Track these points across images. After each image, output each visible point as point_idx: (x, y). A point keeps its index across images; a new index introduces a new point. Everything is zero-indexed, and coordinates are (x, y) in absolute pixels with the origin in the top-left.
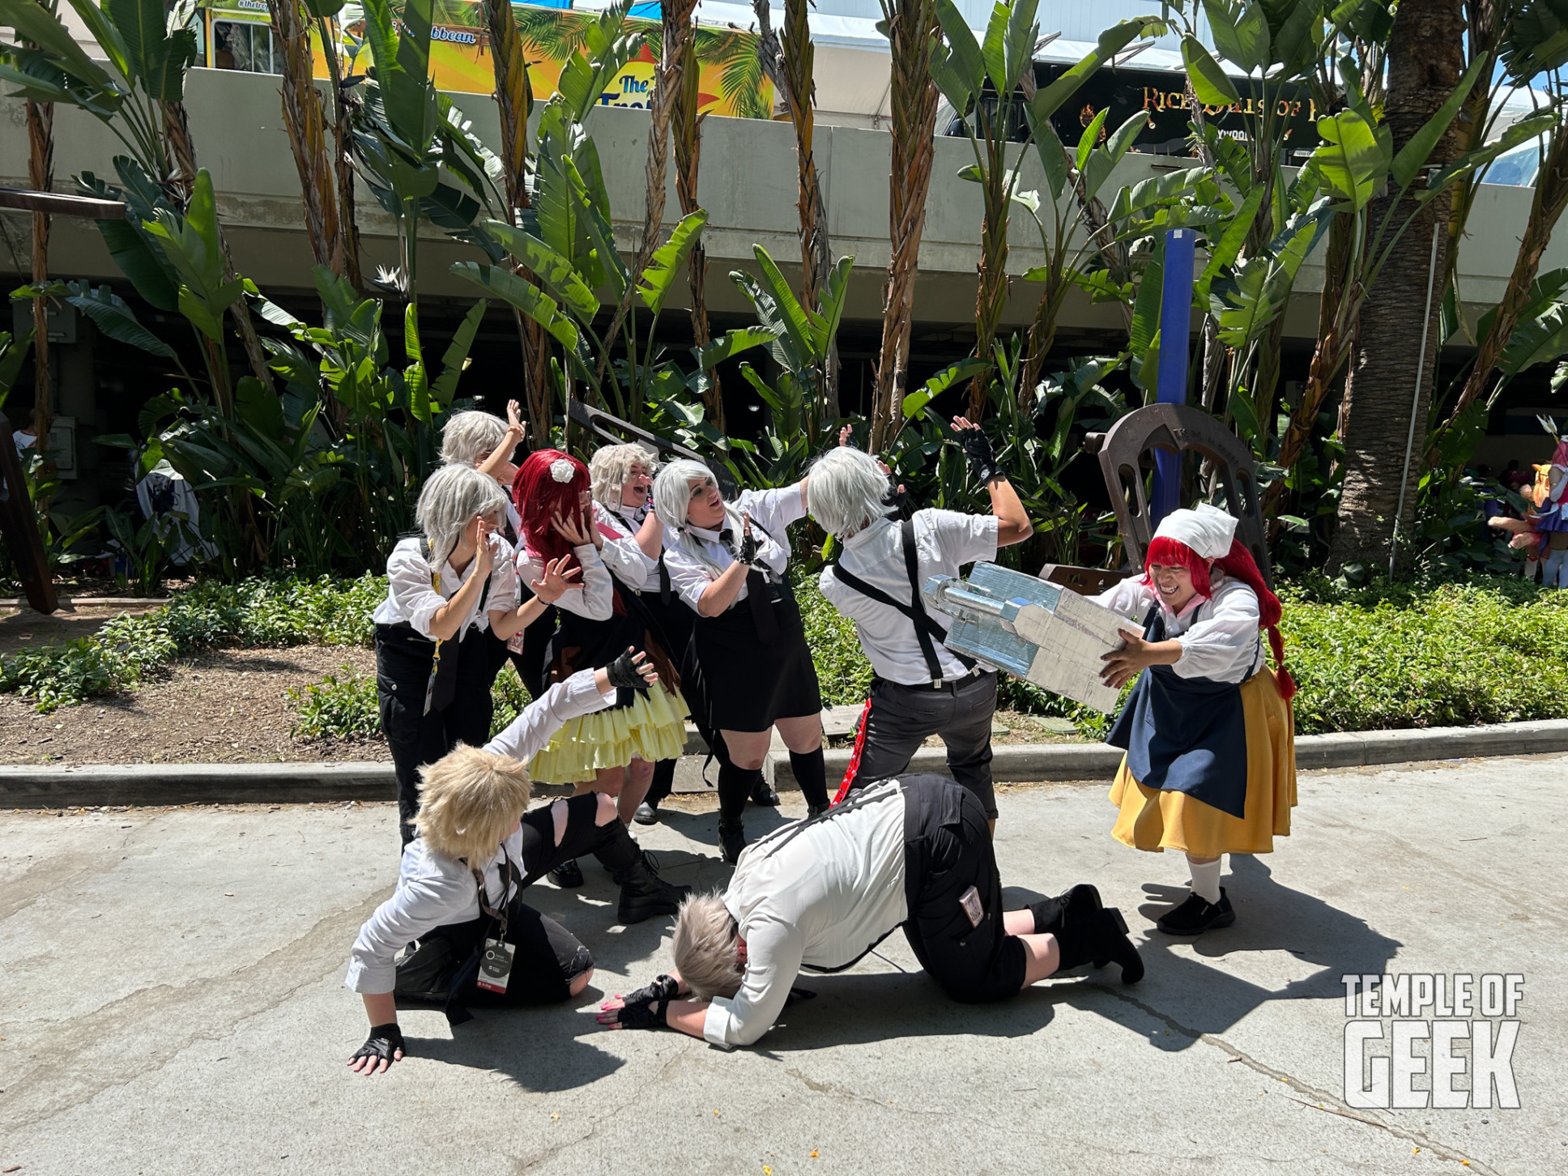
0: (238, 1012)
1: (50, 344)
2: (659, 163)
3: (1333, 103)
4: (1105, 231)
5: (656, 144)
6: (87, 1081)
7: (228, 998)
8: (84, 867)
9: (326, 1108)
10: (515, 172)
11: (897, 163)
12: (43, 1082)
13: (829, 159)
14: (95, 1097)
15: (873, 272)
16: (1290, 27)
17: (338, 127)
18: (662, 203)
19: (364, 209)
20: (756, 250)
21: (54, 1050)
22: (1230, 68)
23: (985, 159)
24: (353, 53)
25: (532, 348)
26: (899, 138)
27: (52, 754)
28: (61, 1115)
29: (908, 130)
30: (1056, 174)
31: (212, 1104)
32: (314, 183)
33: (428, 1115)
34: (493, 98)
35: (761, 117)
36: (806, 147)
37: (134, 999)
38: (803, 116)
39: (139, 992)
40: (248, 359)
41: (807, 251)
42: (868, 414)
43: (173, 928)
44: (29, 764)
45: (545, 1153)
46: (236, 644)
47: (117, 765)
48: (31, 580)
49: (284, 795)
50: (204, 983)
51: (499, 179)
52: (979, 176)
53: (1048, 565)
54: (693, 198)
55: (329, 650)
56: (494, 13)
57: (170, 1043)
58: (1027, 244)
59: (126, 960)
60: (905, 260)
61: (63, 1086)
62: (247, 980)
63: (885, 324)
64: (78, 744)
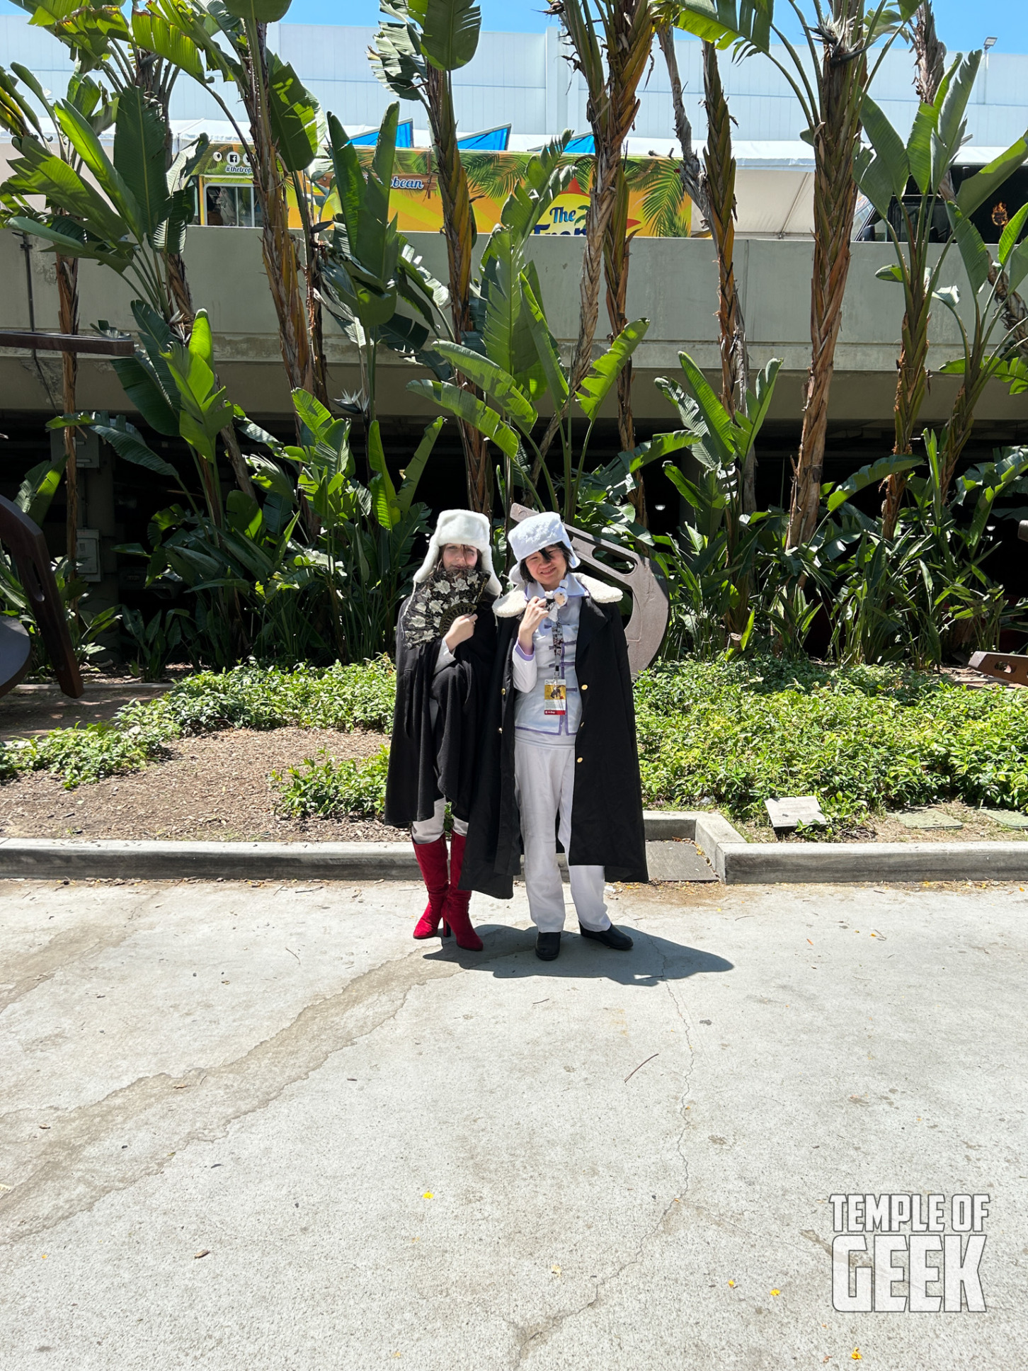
0: (230, 1110)
1: (77, 468)
2: (593, 280)
4: (1024, 324)
5: (589, 262)
6: (88, 1184)
7: (221, 1092)
8: (98, 940)
9: (316, 1237)
10: (460, 299)
11: (819, 266)
12: (49, 1183)
13: (746, 271)
14: (96, 1203)
15: (787, 374)
17: (310, 268)
18: (595, 317)
19: (330, 341)
20: (682, 357)
21: (60, 1144)
23: (906, 256)
24: (321, 203)
25: (475, 460)
26: (822, 242)
27: (75, 828)
28: (63, 1224)
29: (831, 234)
30: (978, 270)
31: (207, 1222)
32: (289, 318)
33: (420, 1256)
34: (441, 232)
35: (679, 236)
36: (726, 260)
37: (136, 1088)
38: (725, 230)
39: (140, 1080)
41: (728, 356)
42: (787, 507)
43: (172, 1009)
44: (54, 837)
45: (548, 1323)
46: (226, 726)
47: (127, 842)
48: (62, 669)
49: (269, 872)
50: (199, 1074)
51: (446, 306)
52: (899, 275)
53: (977, 653)
54: (622, 312)
55: (306, 733)
56: (443, 155)
57: (168, 1143)
58: (940, 341)
59: (130, 1044)
60: (823, 359)
61: (67, 1189)
62: (238, 1073)
63: (805, 423)
64: (95, 819)
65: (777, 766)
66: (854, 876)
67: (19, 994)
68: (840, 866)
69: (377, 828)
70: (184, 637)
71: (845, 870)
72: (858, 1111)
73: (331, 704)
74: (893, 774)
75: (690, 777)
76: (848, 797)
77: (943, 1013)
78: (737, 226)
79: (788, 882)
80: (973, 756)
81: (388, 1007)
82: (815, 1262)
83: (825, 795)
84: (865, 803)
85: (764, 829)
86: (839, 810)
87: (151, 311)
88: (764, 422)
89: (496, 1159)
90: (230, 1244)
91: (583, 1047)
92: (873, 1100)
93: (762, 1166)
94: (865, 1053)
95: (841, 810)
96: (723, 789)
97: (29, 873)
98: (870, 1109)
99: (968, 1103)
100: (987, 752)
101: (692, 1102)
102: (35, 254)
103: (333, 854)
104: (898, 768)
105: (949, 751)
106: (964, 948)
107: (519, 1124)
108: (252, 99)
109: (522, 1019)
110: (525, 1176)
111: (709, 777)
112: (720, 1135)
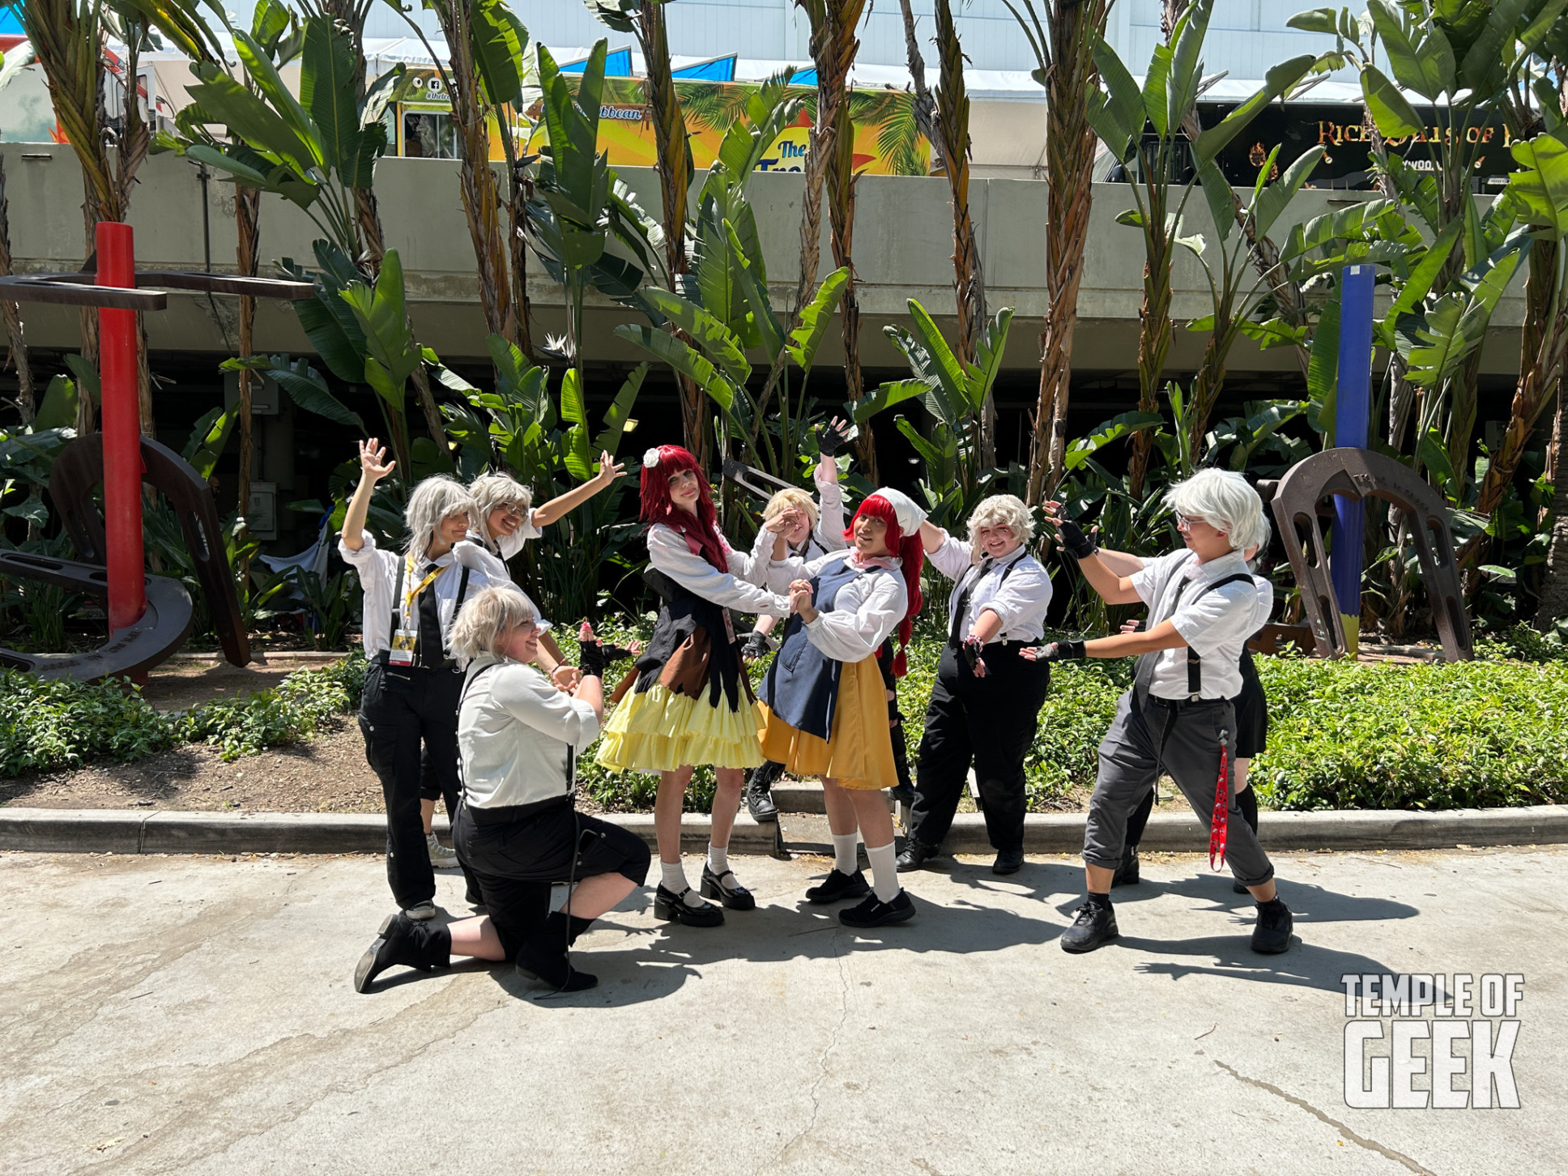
0: (372, 1066)
1: (254, 416)
2: (813, 224)
3: (1529, 128)
4: (1277, 271)
5: (810, 205)
6: (225, 1130)
7: (365, 1050)
8: (249, 912)
9: (445, 1171)
10: (675, 239)
11: (1054, 213)
12: (185, 1129)
13: (986, 212)
14: (231, 1147)
15: (1031, 321)
16: (1478, 51)
17: (513, 205)
18: (817, 263)
19: (536, 281)
20: (911, 305)
21: (198, 1096)
22: (1413, 98)
23: (1146, 203)
25: (690, 409)
26: (1056, 187)
27: (232, 801)
28: (197, 1163)
29: (1065, 178)
30: (1225, 214)
31: (339, 1160)
32: (488, 258)
34: (655, 169)
35: (918, 174)
36: (961, 201)
37: (279, 1047)
38: (959, 170)
39: (283, 1040)
40: (427, 425)
41: (963, 303)
42: (1026, 463)
43: (321, 977)
44: (209, 810)
47: (287, 814)
48: (228, 635)
50: (345, 1034)
51: (660, 246)
52: (1139, 221)
54: (849, 256)
56: (656, 89)
57: (307, 1094)
58: (1193, 287)
59: (276, 1007)
60: (1063, 308)
61: (203, 1134)
62: (384, 1033)
63: (1043, 374)
64: (255, 792)
66: (1052, 847)
67: (164, 964)
68: (1037, 837)
71: (1043, 843)
72: (997, 1060)
76: (1052, 767)
78: (972, 166)
84: (1069, 772)
86: (1041, 780)
87: (338, 248)
88: (1002, 374)
89: (631, 1104)
91: (737, 1006)
92: (1013, 1051)
93: (889, 1107)
94: (1018, 1010)
95: (1045, 780)
98: (1008, 1058)
99: (1105, 1052)
101: (835, 1054)
102: (214, 185)
107: (660, 1074)
108: (452, 29)
110: (657, 1118)
112: (855, 1082)
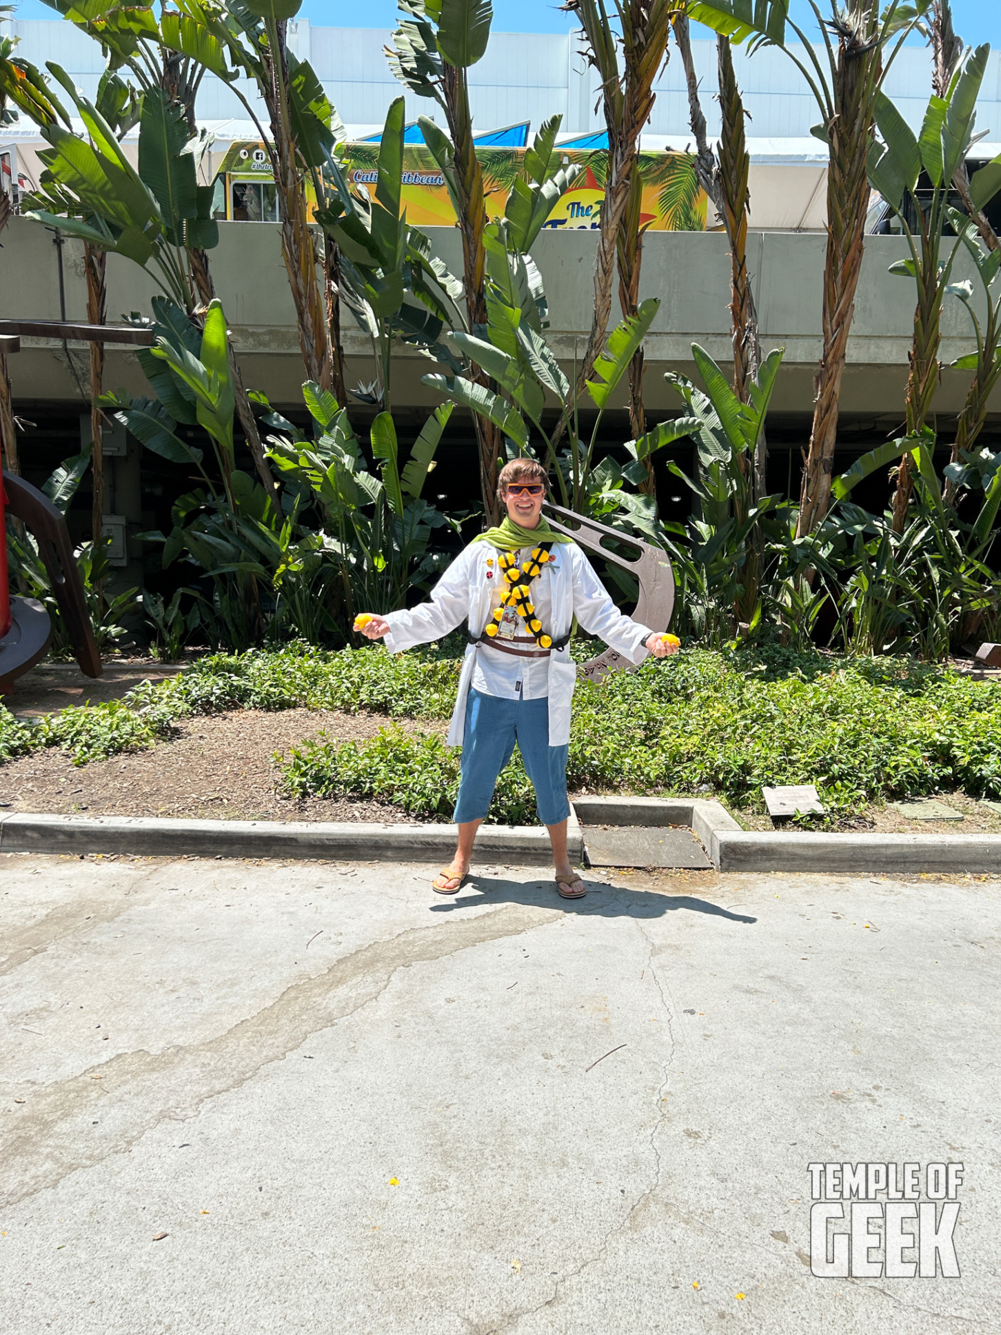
0: (205, 1089)
1: (104, 457)
2: (606, 272)
5: (603, 254)
6: (56, 1160)
7: (198, 1070)
8: (93, 915)
9: (277, 1223)
10: (475, 293)
11: (832, 259)
12: (18, 1158)
13: (760, 264)
14: (62, 1181)
15: (799, 367)
17: (328, 261)
18: (608, 310)
19: (349, 333)
20: (695, 349)
21: (33, 1119)
23: (918, 249)
25: (489, 449)
26: (834, 234)
27: (81, 804)
28: (27, 1200)
31: (169, 1203)
32: (307, 310)
33: (379, 1246)
34: (457, 226)
35: (695, 229)
36: (739, 253)
37: (114, 1064)
38: (738, 223)
39: (119, 1056)
40: (255, 464)
41: (740, 348)
42: (796, 497)
43: (157, 986)
44: (60, 813)
45: (503, 1321)
46: (236, 707)
47: (130, 818)
48: (84, 649)
49: (267, 851)
50: (178, 1051)
51: (460, 299)
52: (911, 270)
53: (985, 645)
54: (634, 304)
55: (313, 714)
57: (139, 1120)
58: (954, 334)
59: (113, 1019)
60: (834, 350)
61: (35, 1165)
62: (216, 1052)
63: (816, 414)
64: (102, 796)
65: (774, 755)
66: (851, 867)
67: (11, 967)
68: (837, 856)
69: (374, 809)
70: (202, 621)
71: (841, 860)
72: (839, 1107)
73: (339, 687)
74: (893, 764)
75: (688, 764)
76: (847, 787)
77: (933, 1008)
78: (752, 220)
79: (782, 871)
80: (975, 747)
81: (372, 989)
82: (784, 1265)
83: (825, 783)
84: (864, 793)
85: (761, 817)
86: (837, 800)
87: (174, 303)
89: (465, 1147)
90: (190, 1227)
91: (563, 1033)
92: (855, 1097)
93: (735, 1162)
94: (850, 1047)
95: (841, 798)
96: (721, 776)
97: (34, 847)
98: (852, 1106)
99: (954, 1102)
100: (991, 744)
101: (669, 1093)
102: (68, 250)
103: (330, 834)
104: (899, 758)
105: (951, 743)
106: (959, 942)
107: (491, 1111)
108: (272, 96)
109: (504, 1004)
110: (493, 1165)
111: (708, 764)
112: (695, 1129)
